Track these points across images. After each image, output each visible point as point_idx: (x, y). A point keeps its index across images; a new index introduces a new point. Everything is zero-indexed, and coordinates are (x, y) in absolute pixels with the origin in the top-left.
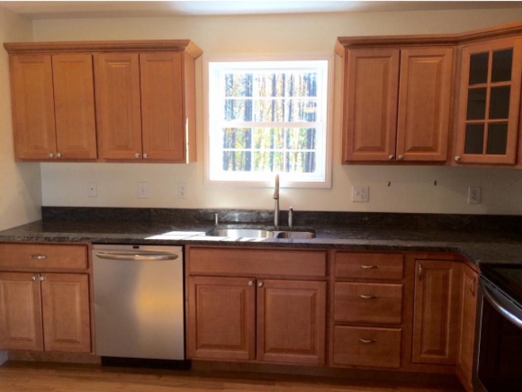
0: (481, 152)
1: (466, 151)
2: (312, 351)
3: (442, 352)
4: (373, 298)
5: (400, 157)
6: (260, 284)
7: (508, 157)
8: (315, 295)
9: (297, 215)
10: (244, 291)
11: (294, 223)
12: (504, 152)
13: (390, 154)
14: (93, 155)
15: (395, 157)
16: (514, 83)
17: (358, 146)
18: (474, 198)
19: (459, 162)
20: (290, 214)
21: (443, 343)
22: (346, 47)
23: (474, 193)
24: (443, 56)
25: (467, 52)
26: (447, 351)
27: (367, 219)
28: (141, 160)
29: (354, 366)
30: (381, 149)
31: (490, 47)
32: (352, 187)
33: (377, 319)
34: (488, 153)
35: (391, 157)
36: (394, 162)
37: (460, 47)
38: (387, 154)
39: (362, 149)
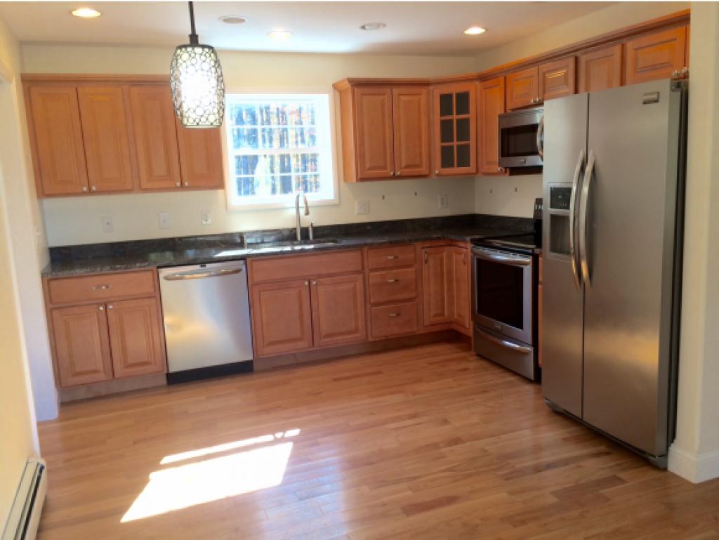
0: (452, 166)
1: (443, 166)
2: (356, 331)
3: (443, 315)
4: (396, 281)
5: (398, 173)
7: (472, 169)
8: (356, 286)
9: (316, 229)
10: (300, 291)
11: (314, 237)
12: (468, 165)
13: (391, 171)
15: (394, 174)
16: (471, 115)
17: (368, 166)
18: (442, 203)
19: (438, 175)
20: (311, 229)
21: (443, 308)
22: (352, 86)
23: (442, 199)
24: (420, 94)
25: (437, 92)
26: (446, 313)
27: (369, 227)
29: (386, 336)
30: (384, 168)
31: (454, 89)
32: (356, 203)
33: (400, 297)
34: (458, 166)
35: (392, 173)
36: (394, 177)
37: (431, 88)
38: (389, 171)
39: (370, 169)
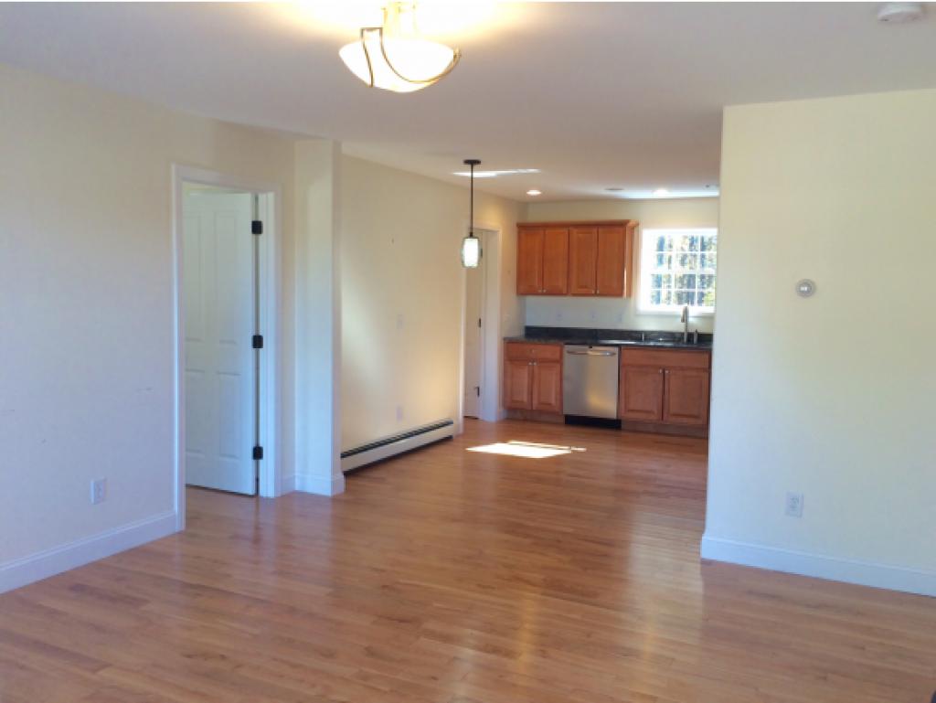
6: (667, 372)
14: (565, 292)
28: (596, 295)
